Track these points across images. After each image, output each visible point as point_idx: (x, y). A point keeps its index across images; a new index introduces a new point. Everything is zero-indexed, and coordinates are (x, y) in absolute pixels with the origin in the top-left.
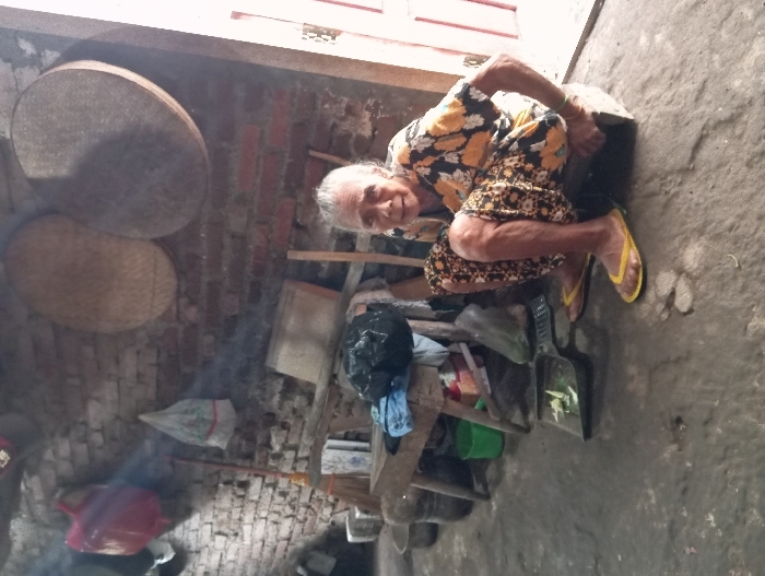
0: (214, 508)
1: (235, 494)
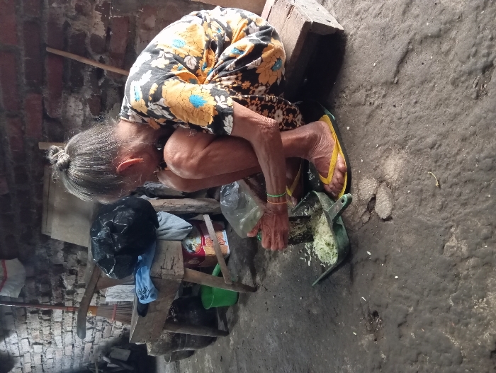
0: (27, 328)
1: (41, 319)
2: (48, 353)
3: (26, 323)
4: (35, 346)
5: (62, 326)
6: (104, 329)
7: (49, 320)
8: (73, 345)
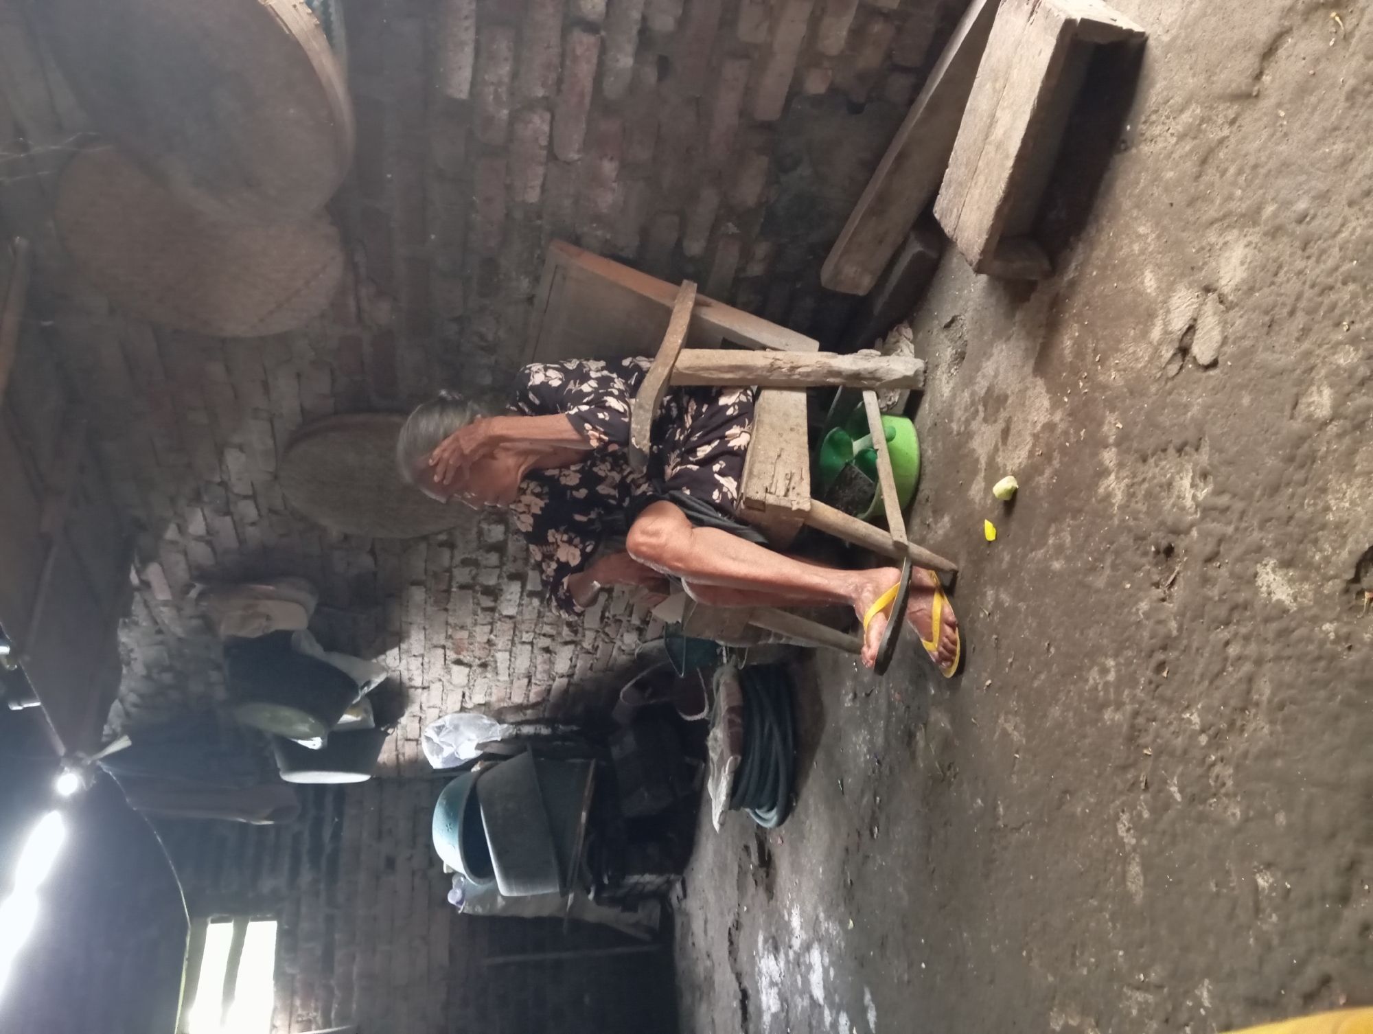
0: (447, 623)
1: (478, 604)
2: (477, 689)
3: (446, 610)
4: (456, 669)
5: (515, 629)
6: (596, 648)
7: (492, 610)
8: (529, 678)
